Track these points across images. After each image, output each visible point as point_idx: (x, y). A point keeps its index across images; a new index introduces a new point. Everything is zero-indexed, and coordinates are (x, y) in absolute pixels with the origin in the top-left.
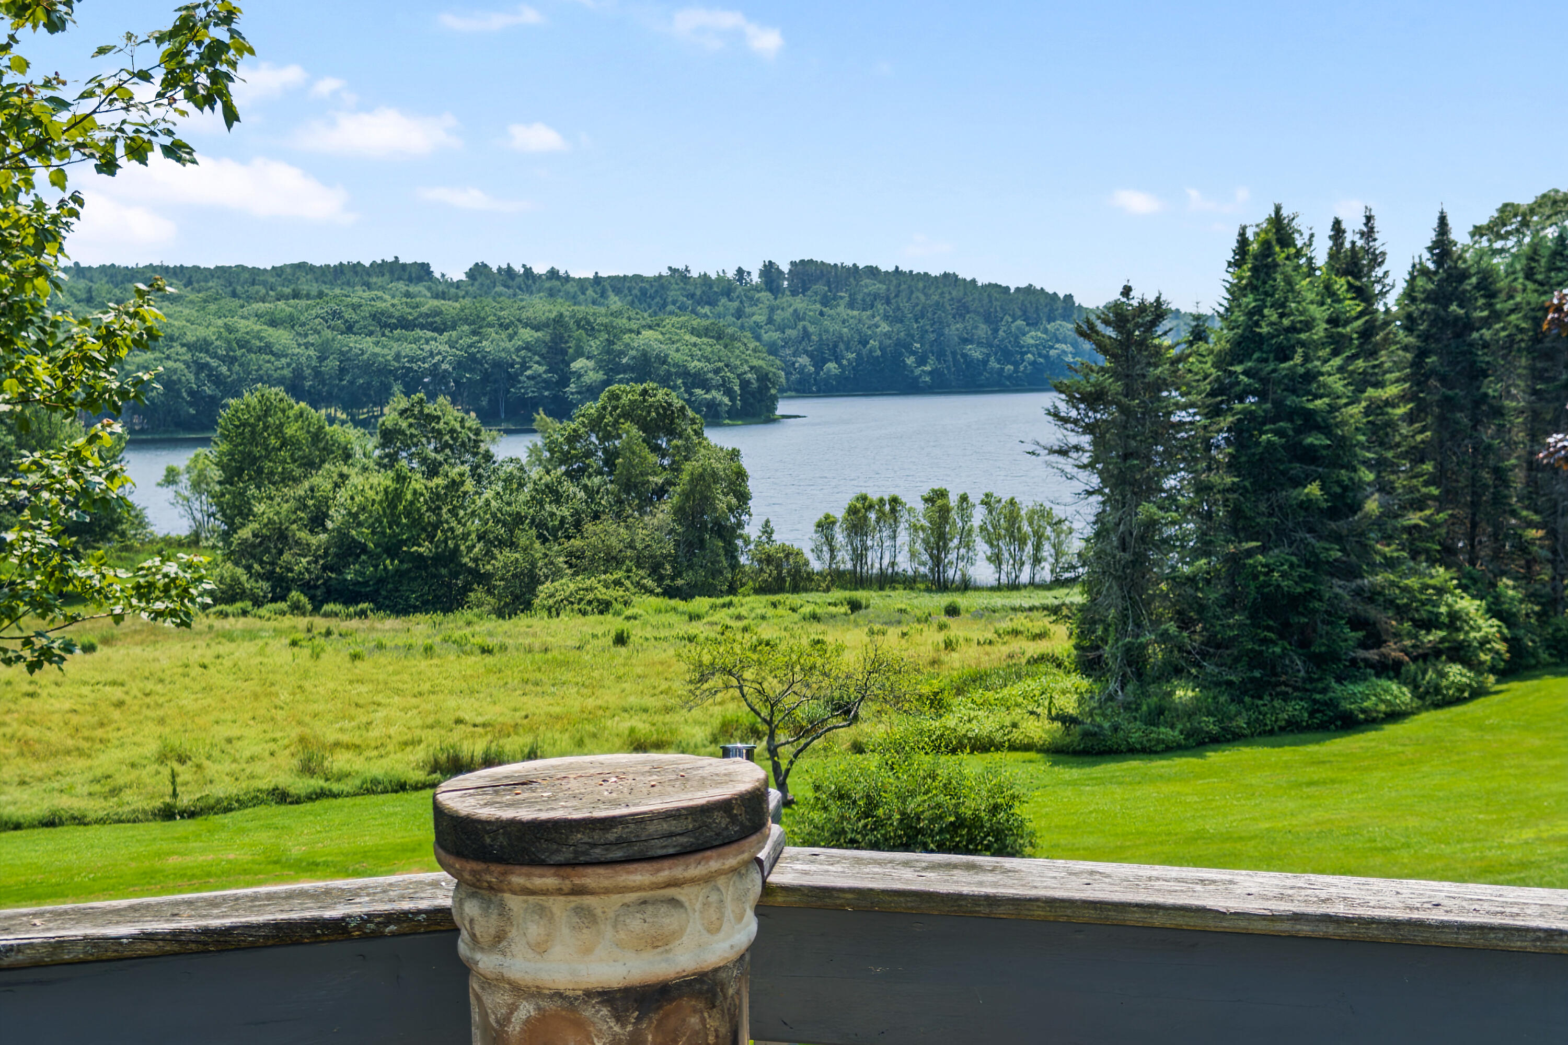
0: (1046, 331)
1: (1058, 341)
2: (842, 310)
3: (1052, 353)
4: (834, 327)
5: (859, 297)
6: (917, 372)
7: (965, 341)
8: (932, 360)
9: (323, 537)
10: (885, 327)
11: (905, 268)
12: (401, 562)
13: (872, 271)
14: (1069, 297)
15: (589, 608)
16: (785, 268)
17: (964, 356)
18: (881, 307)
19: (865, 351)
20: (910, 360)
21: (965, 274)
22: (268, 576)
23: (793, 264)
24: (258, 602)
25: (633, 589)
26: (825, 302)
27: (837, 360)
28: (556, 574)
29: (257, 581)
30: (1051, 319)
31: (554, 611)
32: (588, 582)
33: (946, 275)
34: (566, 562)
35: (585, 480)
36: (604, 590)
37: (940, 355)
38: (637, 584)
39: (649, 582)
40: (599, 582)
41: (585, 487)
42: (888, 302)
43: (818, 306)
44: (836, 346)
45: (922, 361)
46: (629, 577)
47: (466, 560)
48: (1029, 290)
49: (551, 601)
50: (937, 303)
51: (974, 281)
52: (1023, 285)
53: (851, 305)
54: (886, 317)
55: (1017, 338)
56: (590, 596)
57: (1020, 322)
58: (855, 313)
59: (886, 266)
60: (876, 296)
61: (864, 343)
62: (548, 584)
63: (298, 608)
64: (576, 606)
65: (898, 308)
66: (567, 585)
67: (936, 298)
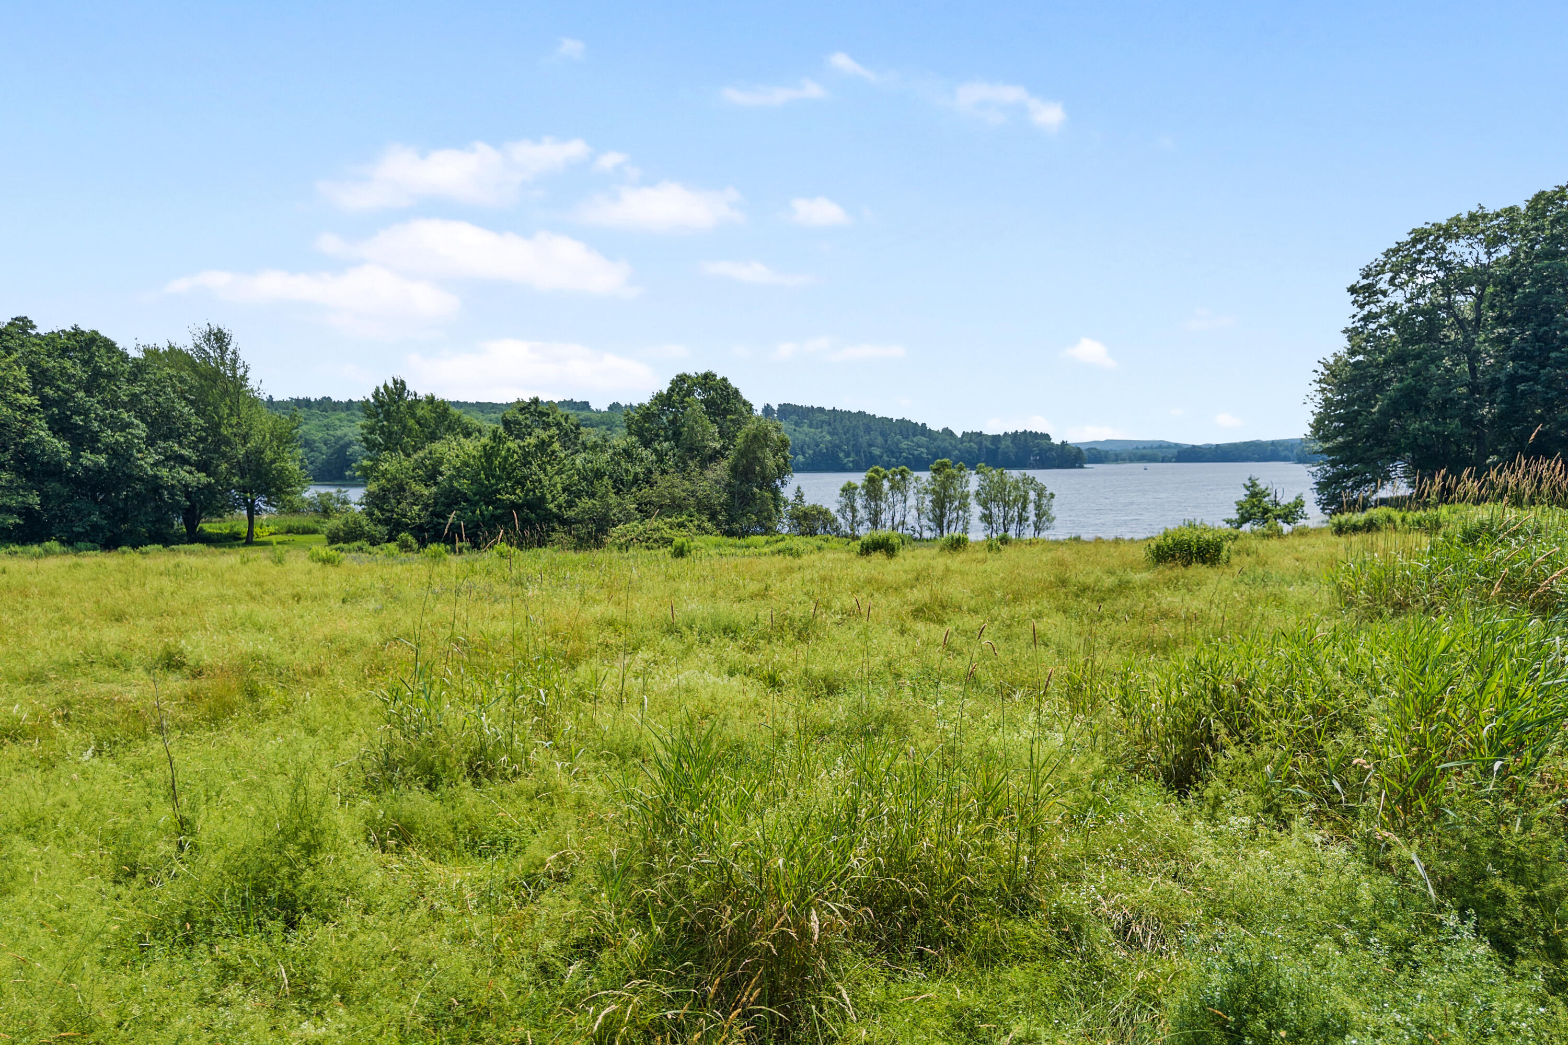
0: (912, 441)
1: (919, 446)
2: (806, 428)
3: (916, 452)
4: (802, 437)
5: (814, 423)
6: (845, 461)
7: (870, 445)
8: (853, 455)
9: (434, 489)
10: (828, 438)
11: (838, 408)
12: (496, 508)
13: (821, 410)
14: (924, 425)
15: (655, 545)
16: (776, 408)
17: (870, 453)
18: (826, 428)
19: (817, 450)
20: (841, 455)
21: (869, 412)
22: (387, 522)
23: (780, 405)
24: (374, 542)
25: (694, 530)
26: (796, 424)
27: (803, 454)
28: (628, 519)
29: (376, 525)
30: (914, 436)
31: (624, 547)
32: (656, 524)
33: (859, 412)
34: (637, 509)
35: (656, 445)
36: (669, 531)
37: (858, 453)
38: (699, 527)
39: (707, 525)
40: (666, 523)
41: (655, 450)
42: (830, 424)
43: (793, 427)
44: (802, 446)
45: (847, 455)
46: (691, 521)
47: (551, 506)
48: (903, 420)
49: (623, 540)
50: (855, 426)
51: (874, 415)
52: (900, 418)
53: (811, 426)
54: (829, 433)
55: (897, 445)
56: (657, 535)
57: (899, 437)
58: (813, 430)
59: (828, 407)
60: (823, 422)
61: (818, 446)
62: (620, 526)
63: (406, 546)
64: (644, 544)
65: (835, 428)
66: (635, 527)
67: (854, 423)
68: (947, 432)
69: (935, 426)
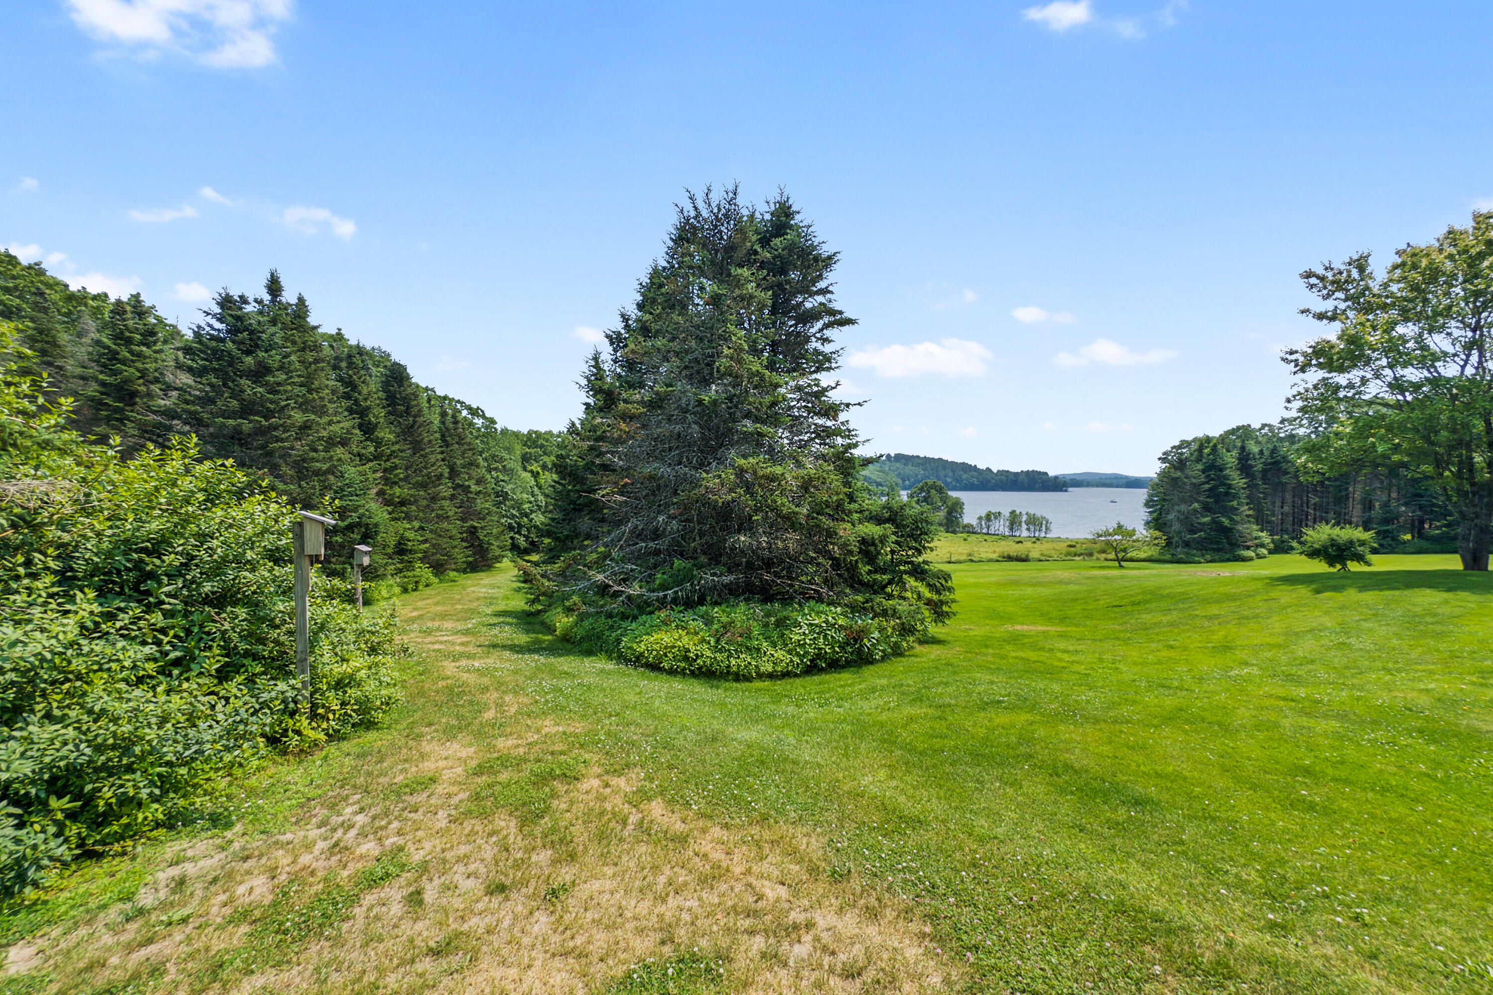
13: (918, 457)
21: (945, 458)
59: (922, 455)
68: (989, 470)
69: (982, 466)
